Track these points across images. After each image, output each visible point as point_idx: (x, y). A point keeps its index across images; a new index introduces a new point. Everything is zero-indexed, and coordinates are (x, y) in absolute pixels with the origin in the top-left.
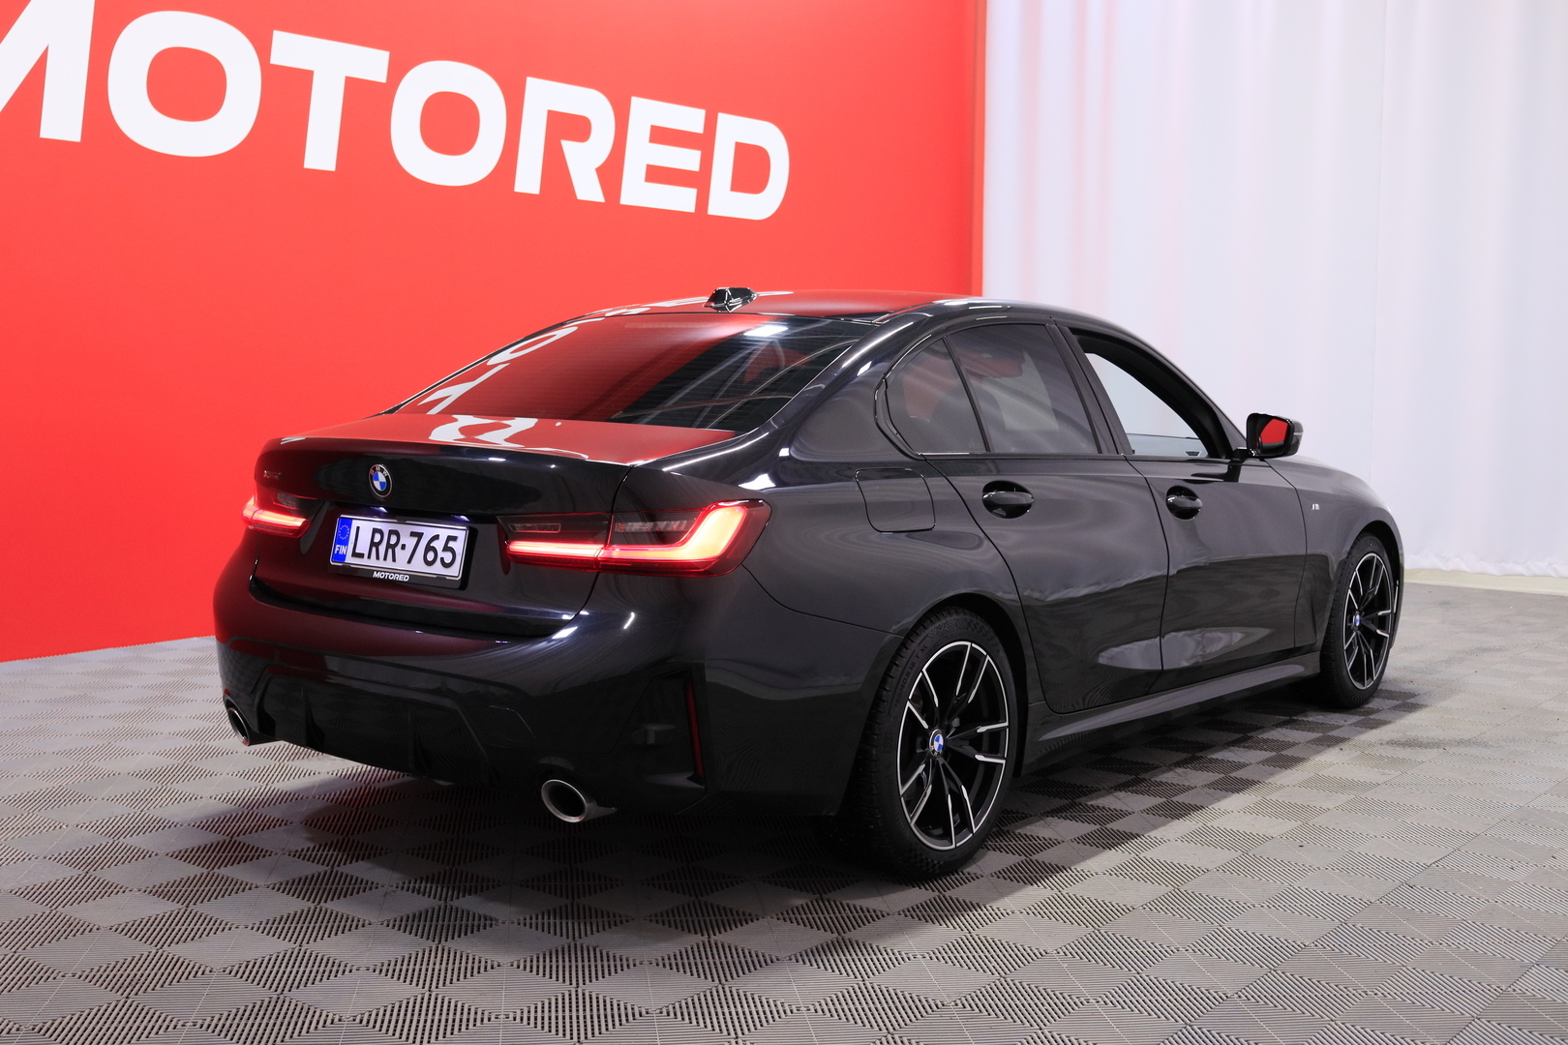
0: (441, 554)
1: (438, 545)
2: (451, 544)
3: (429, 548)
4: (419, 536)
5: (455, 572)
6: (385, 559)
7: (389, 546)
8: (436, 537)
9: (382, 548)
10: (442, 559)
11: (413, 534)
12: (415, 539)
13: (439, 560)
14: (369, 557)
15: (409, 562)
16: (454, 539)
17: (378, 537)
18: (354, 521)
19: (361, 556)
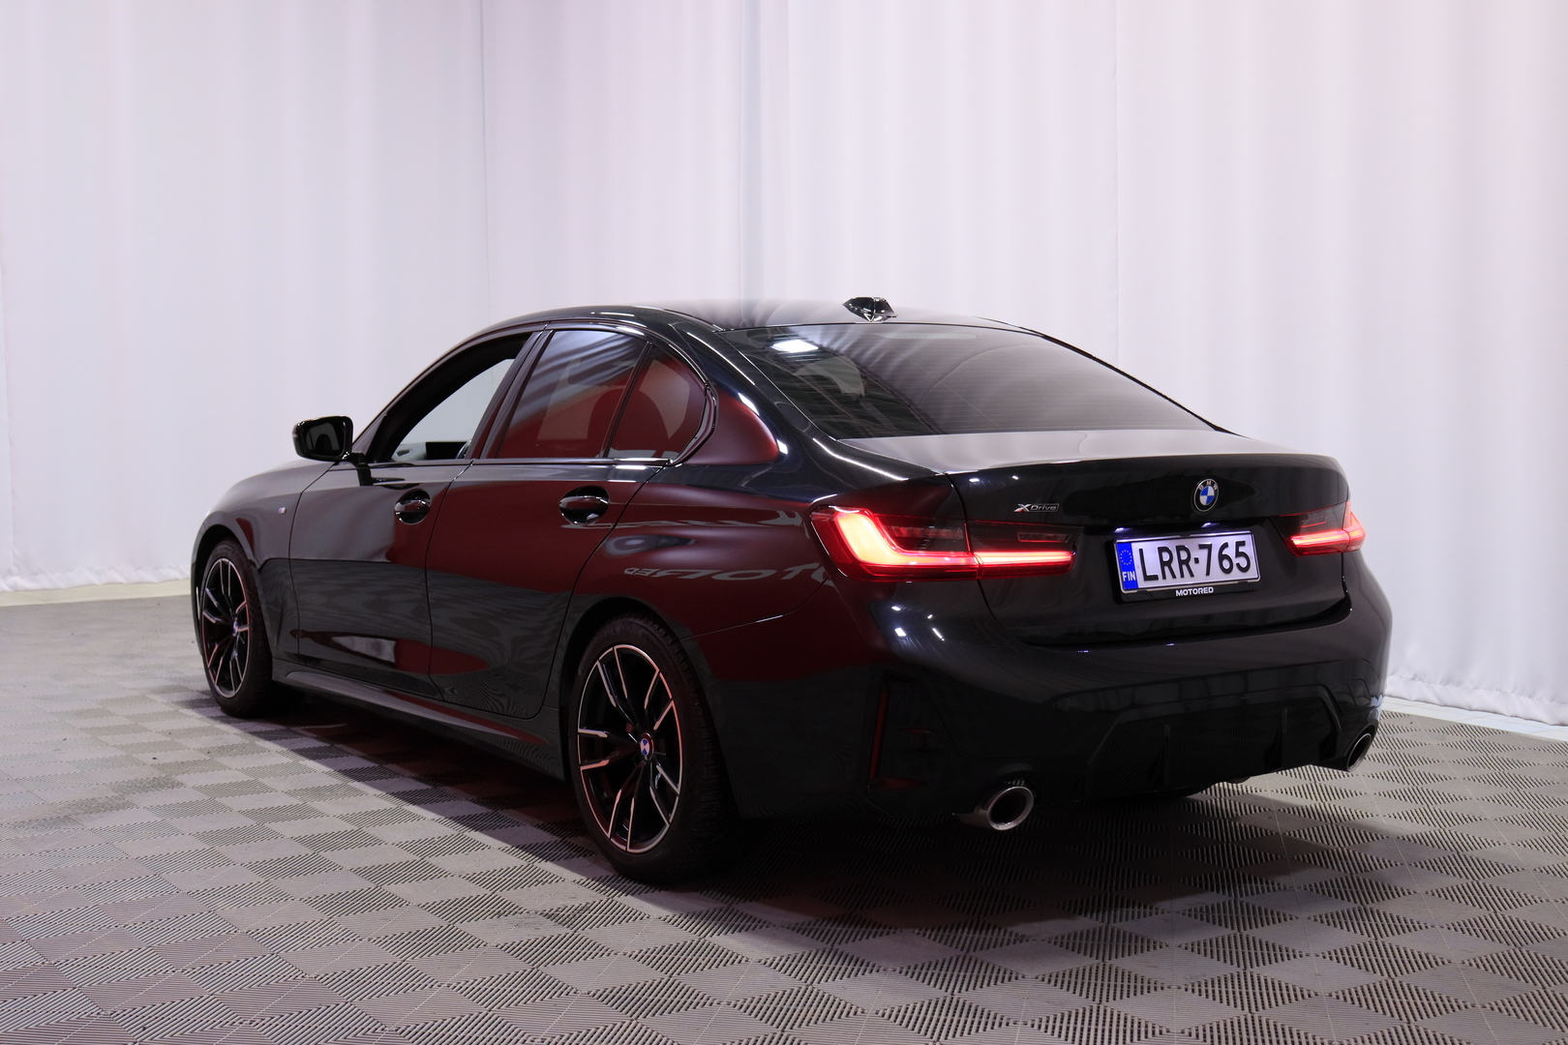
0: (1235, 561)
1: (1230, 551)
2: (1241, 549)
3: (1222, 557)
4: (1209, 547)
5: (1253, 574)
6: (1182, 576)
7: (1181, 563)
8: (1226, 545)
9: (1175, 565)
10: (1238, 565)
11: (1202, 547)
12: (1206, 552)
13: (1235, 567)
14: (1164, 577)
15: (1208, 573)
16: (1242, 543)
17: (1166, 557)
18: (1133, 544)
19: (1155, 578)
